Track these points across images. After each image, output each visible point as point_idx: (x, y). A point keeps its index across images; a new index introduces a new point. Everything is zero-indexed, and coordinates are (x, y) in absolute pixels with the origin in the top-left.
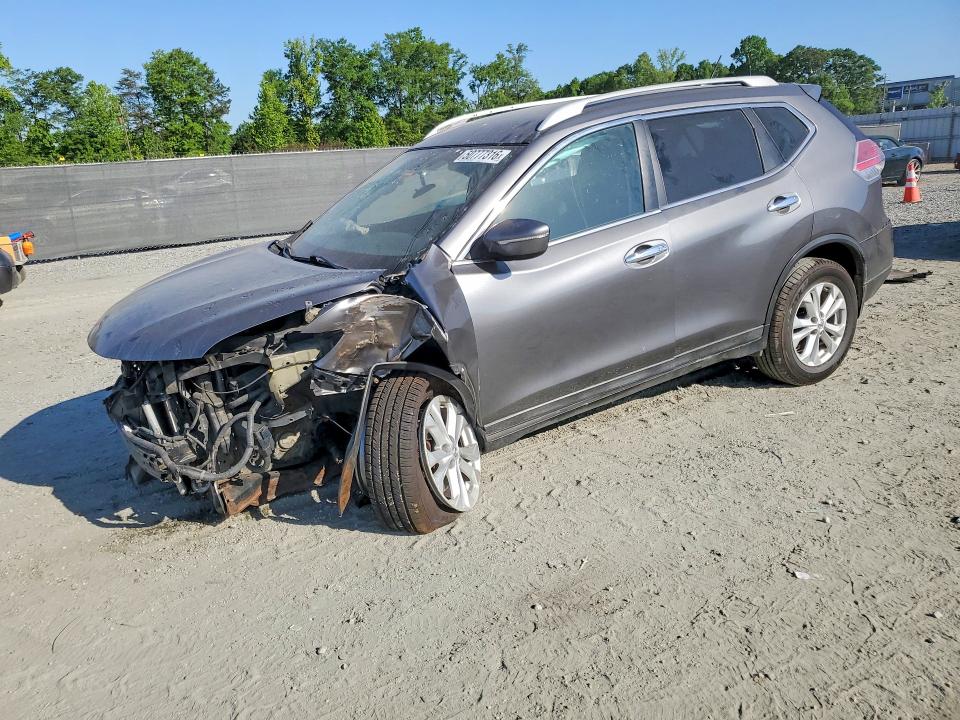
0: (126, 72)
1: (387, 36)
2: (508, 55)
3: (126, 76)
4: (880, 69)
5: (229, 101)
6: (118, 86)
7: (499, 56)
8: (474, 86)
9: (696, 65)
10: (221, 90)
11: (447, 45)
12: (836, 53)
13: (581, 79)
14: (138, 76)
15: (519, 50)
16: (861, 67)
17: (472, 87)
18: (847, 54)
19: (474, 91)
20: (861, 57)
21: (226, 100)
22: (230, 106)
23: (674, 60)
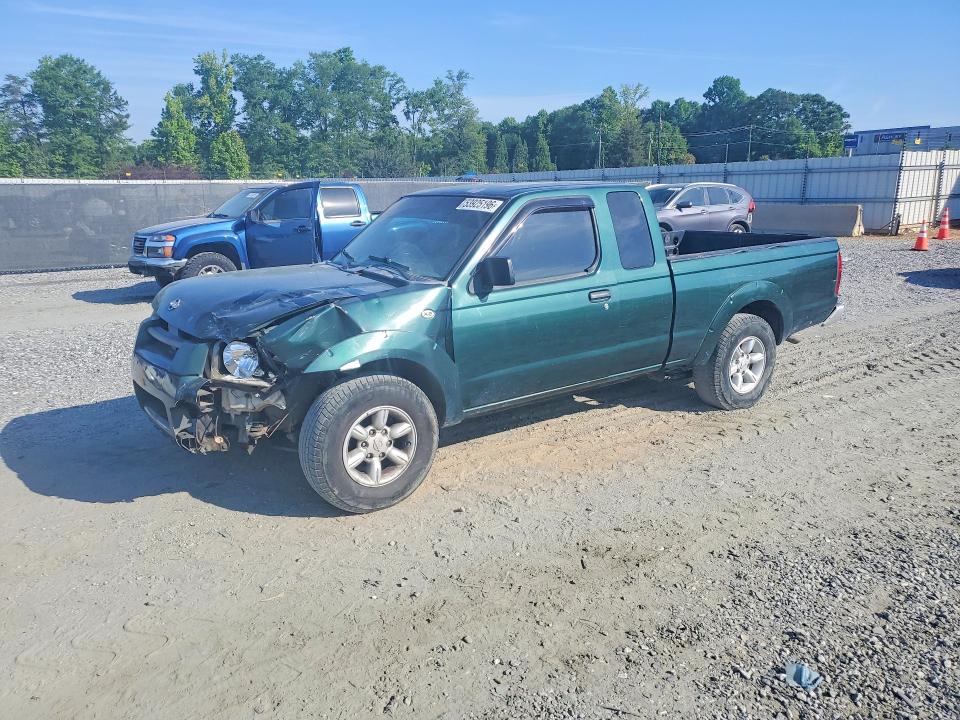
0: (10, 77)
1: (311, 54)
2: (446, 81)
3: (8, 83)
4: (849, 116)
5: (127, 116)
7: (438, 83)
8: (409, 112)
9: (672, 103)
10: (120, 103)
11: (381, 68)
12: (806, 98)
13: (549, 111)
14: (22, 82)
15: (460, 77)
16: (830, 113)
17: (407, 114)
18: (817, 99)
19: (408, 118)
20: (830, 104)
21: (124, 114)
22: (129, 122)
23: (637, 96)
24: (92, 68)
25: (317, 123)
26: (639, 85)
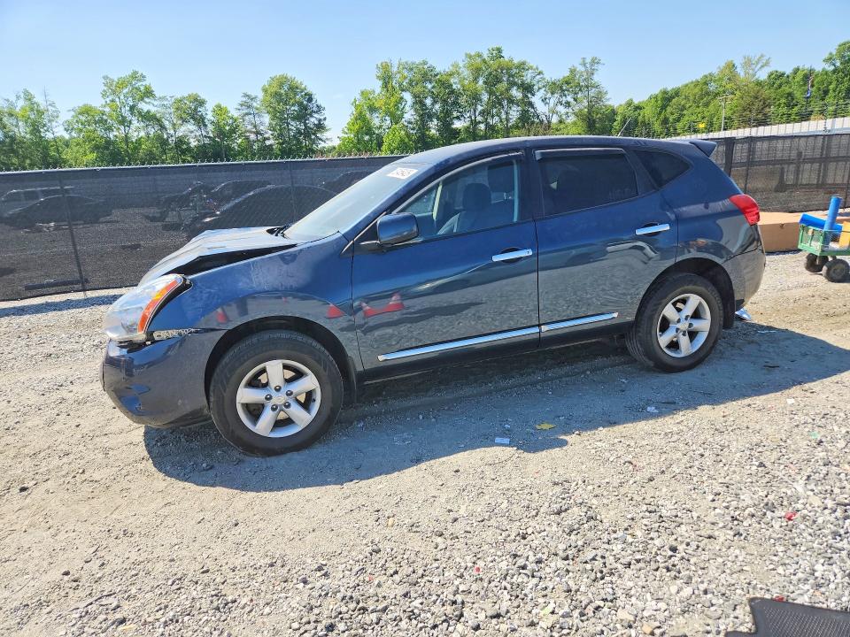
0: (246, 95)
1: (465, 55)
3: (246, 99)
6: (239, 107)
8: (546, 98)
10: (319, 109)
11: (524, 63)
14: (254, 99)
15: (591, 63)
17: (544, 100)
19: (545, 103)
21: (322, 118)
22: (326, 123)
23: (759, 66)
24: (301, 84)
25: (468, 115)
26: (762, 56)
